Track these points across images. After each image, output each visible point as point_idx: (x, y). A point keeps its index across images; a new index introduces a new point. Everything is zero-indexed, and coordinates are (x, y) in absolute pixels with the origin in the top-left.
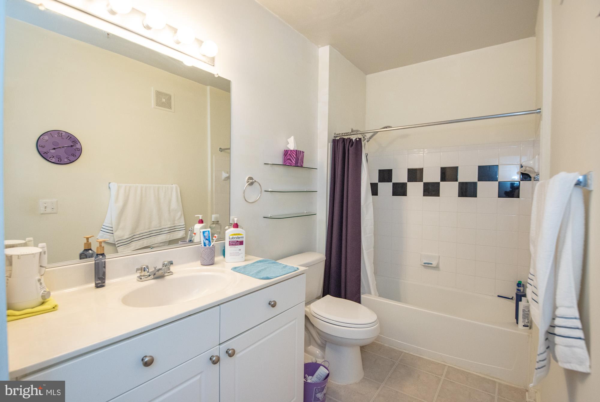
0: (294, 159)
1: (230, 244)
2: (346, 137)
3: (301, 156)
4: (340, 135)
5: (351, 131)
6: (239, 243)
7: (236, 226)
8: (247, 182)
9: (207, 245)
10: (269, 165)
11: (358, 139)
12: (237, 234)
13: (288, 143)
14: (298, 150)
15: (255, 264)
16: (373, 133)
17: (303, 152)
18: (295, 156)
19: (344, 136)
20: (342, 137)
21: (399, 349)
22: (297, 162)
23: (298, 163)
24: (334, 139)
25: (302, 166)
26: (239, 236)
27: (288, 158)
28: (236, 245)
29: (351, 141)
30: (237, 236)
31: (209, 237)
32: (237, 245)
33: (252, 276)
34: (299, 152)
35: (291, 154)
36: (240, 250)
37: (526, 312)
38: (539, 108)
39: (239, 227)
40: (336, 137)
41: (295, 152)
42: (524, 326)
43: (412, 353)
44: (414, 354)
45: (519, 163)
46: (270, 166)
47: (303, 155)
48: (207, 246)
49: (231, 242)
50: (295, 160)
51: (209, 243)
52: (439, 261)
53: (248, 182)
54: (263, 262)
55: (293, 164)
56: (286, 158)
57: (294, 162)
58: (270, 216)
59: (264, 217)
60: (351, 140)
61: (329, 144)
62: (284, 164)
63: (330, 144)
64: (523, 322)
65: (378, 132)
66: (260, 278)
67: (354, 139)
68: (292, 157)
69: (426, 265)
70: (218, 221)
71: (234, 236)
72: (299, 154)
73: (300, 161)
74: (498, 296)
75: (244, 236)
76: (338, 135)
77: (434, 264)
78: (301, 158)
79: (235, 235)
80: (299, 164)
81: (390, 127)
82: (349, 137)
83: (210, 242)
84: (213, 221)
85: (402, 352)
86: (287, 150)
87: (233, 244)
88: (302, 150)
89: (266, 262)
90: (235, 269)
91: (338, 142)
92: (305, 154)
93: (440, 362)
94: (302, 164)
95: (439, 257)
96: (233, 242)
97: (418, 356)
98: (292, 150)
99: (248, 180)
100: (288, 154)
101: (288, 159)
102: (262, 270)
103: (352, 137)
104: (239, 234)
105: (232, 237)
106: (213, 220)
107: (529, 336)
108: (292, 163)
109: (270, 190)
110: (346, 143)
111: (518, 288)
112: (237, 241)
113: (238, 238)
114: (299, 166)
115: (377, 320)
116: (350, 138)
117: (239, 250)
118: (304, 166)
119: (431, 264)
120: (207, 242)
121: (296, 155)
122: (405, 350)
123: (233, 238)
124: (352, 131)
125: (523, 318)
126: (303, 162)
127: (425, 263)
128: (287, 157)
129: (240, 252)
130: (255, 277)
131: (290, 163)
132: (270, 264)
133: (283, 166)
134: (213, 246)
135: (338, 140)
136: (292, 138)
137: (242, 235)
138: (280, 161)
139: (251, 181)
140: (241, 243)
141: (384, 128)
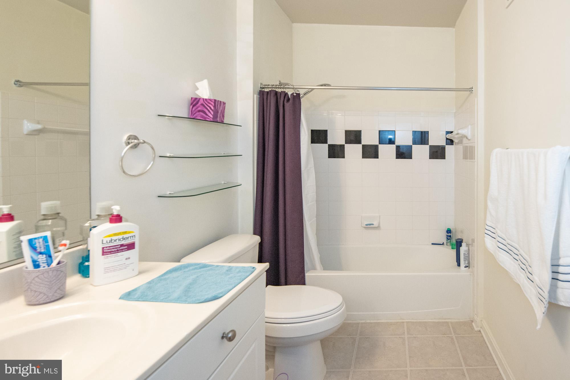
0: (211, 111)
1: (104, 253)
2: (279, 90)
3: (221, 109)
4: (269, 86)
5: (279, 84)
6: (126, 247)
7: (117, 219)
8: (126, 143)
9: (41, 264)
10: (167, 117)
11: (295, 95)
12: (120, 233)
13: (198, 89)
14: (217, 99)
15: (166, 277)
16: (307, 90)
17: (224, 103)
18: (212, 108)
19: (275, 88)
20: (274, 89)
21: (353, 321)
22: (215, 116)
23: (217, 117)
24: (260, 90)
25: (222, 122)
26: (125, 236)
27: (199, 109)
28: (118, 251)
29: (286, 97)
30: (120, 237)
31: (47, 247)
32: (122, 250)
33: (178, 300)
34: (219, 102)
35: (204, 104)
36: (129, 258)
37: (466, 255)
38: (471, 87)
39: (123, 219)
40: (263, 88)
41: (212, 102)
42: (465, 267)
43: (368, 321)
44: (372, 321)
45: (445, 130)
46: (168, 119)
47: (224, 107)
48: (43, 266)
49: (108, 248)
50: (212, 113)
51: (49, 258)
52: (380, 221)
53: (129, 143)
54: (181, 269)
55: (208, 119)
56: (195, 109)
57: (212, 116)
58: (169, 193)
59: (159, 197)
60: (286, 94)
61: (255, 96)
62: (193, 117)
63: (257, 97)
64: (464, 264)
65: (313, 89)
66: (201, 301)
67: (290, 94)
68: (207, 109)
69: (368, 226)
70: (58, 213)
71: (114, 238)
72: (219, 106)
73: (220, 114)
74: (432, 244)
75: (137, 234)
76: (267, 87)
77: (376, 224)
78: (221, 111)
79: (115, 235)
80: (218, 120)
81: (329, 85)
82: (282, 90)
83: (50, 256)
84: (44, 215)
85: (358, 324)
86: (196, 99)
87: (113, 251)
88: (222, 100)
89: (188, 269)
90: (128, 296)
91: (267, 95)
92: (226, 105)
93: (397, 321)
94: (223, 120)
95: (380, 217)
96: (111, 248)
97: (375, 321)
98: (206, 99)
99: (129, 139)
100: (199, 103)
101: (199, 111)
102: (190, 284)
103: (286, 91)
104: (125, 233)
105: (109, 239)
106: (43, 213)
107: (471, 275)
108: (208, 117)
109: (168, 155)
110: (279, 97)
111: (448, 234)
112: (122, 245)
113: (124, 239)
114: (219, 122)
115: (342, 301)
116: (285, 92)
117: (126, 259)
118: (225, 122)
119: (373, 224)
120: (42, 259)
121: (215, 107)
122: (361, 320)
123: (113, 241)
124: (281, 84)
125: (464, 261)
126: (223, 116)
127: (367, 225)
128: (197, 108)
129: (128, 262)
130: (186, 301)
131: (202, 117)
132: (196, 271)
133: (190, 121)
134: (59, 263)
135: (268, 92)
136: (205, 82)
137: (133, 232)
138: (184, 112)
139: (136, 141)
140: (131, 246)
141: (322, 86)
